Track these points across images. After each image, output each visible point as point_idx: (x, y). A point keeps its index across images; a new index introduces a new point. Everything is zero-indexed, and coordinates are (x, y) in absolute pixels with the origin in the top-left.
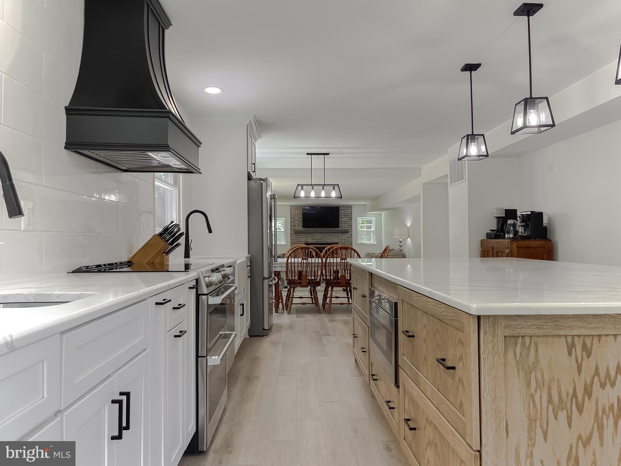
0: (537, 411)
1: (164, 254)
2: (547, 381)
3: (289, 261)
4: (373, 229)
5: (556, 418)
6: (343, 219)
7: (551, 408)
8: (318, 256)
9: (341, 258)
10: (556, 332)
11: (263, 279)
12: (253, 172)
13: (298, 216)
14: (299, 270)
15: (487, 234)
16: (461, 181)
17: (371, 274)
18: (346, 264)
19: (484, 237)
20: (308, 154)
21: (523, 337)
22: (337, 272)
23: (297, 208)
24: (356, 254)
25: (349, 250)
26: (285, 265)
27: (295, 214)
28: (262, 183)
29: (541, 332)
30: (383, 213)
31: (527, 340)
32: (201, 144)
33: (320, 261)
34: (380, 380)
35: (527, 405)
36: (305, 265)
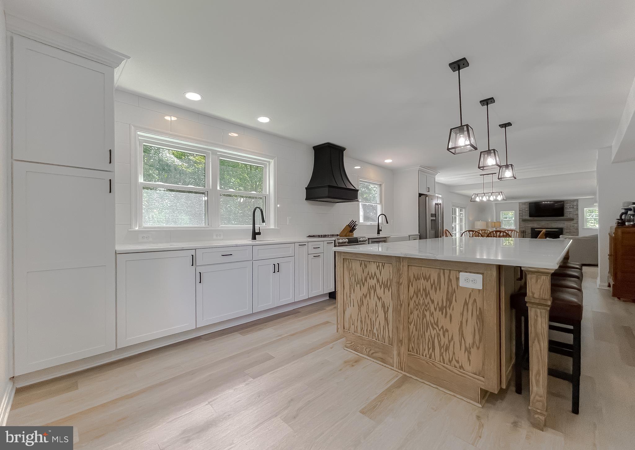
2: (354, 274)
6: (568, 211)
7: (355, 283)
10: (356, 259)
13: (525, 209)
20: (481, 175)
21: (348, 259)
23: (525, 204)
27: (523, 208)
28: (426, 198)
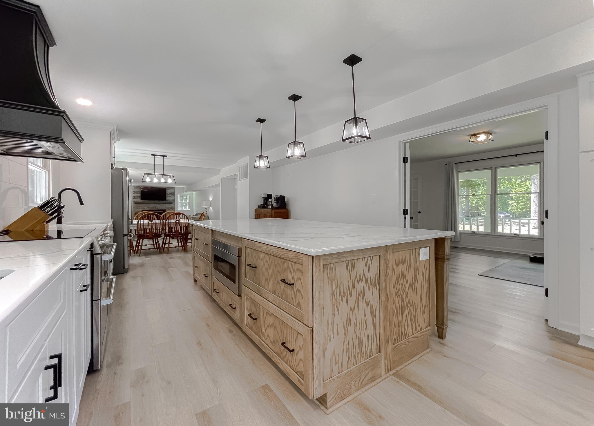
0: (335, 300)
1: (45, 223)
3: (139, 222)
4: (188, 202)
5: (342, 302)
6: (168, 195)
8: (158, 218)
9: (176, 220)
10: (342, 260)
11: (124, 236)
12: (114, 163)
13: (138, 193)
14: (144, 228)
15: (258, 206)
16: (245, 178)
17: (213, 231)
18: (179, 223)
19: (257, 207)
20: (152, 155)
21: (330, 264)
22: (171, 229)
23: (136, 188)
24: (185, 217)
25: (181, 215)
26: (136, 225)
27: (135, 191)
28: (122, 172)
29: (337, 261)
30: (194, 193)
31: (332, 265)
32: (83, 140)
33: (162, 222)
34: (220, 292)
35: (331, 298)
36: (151, 225)
